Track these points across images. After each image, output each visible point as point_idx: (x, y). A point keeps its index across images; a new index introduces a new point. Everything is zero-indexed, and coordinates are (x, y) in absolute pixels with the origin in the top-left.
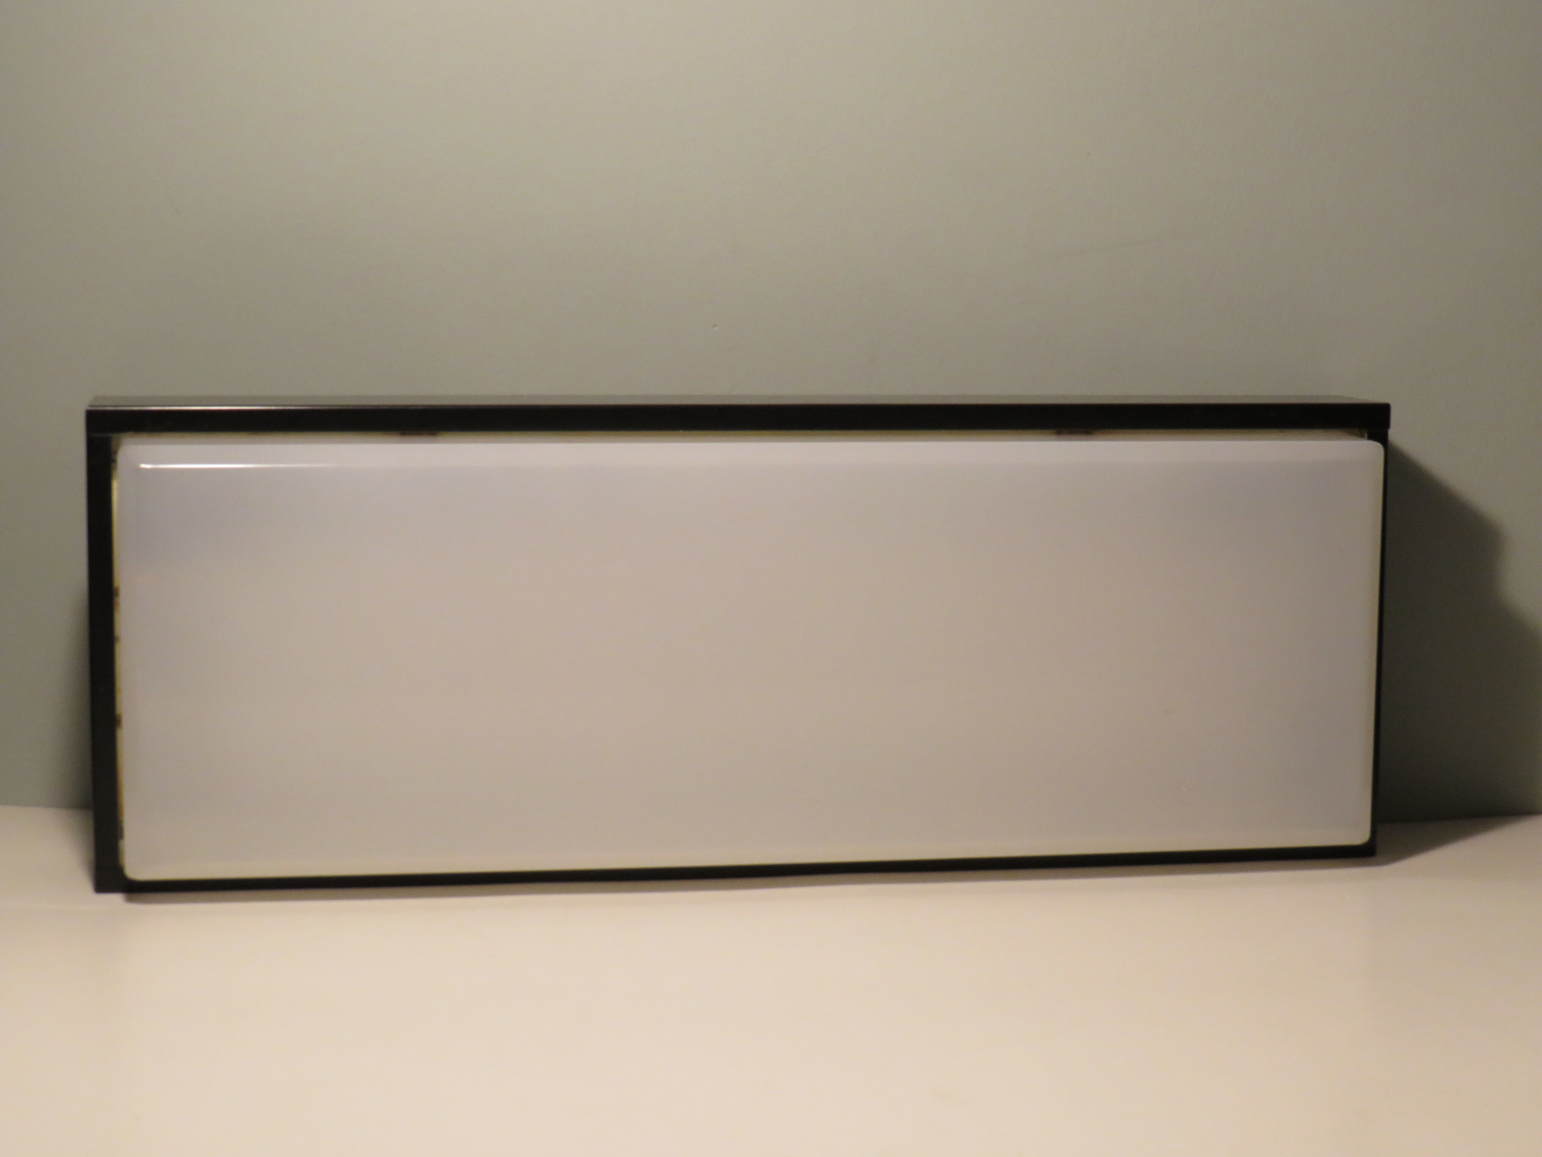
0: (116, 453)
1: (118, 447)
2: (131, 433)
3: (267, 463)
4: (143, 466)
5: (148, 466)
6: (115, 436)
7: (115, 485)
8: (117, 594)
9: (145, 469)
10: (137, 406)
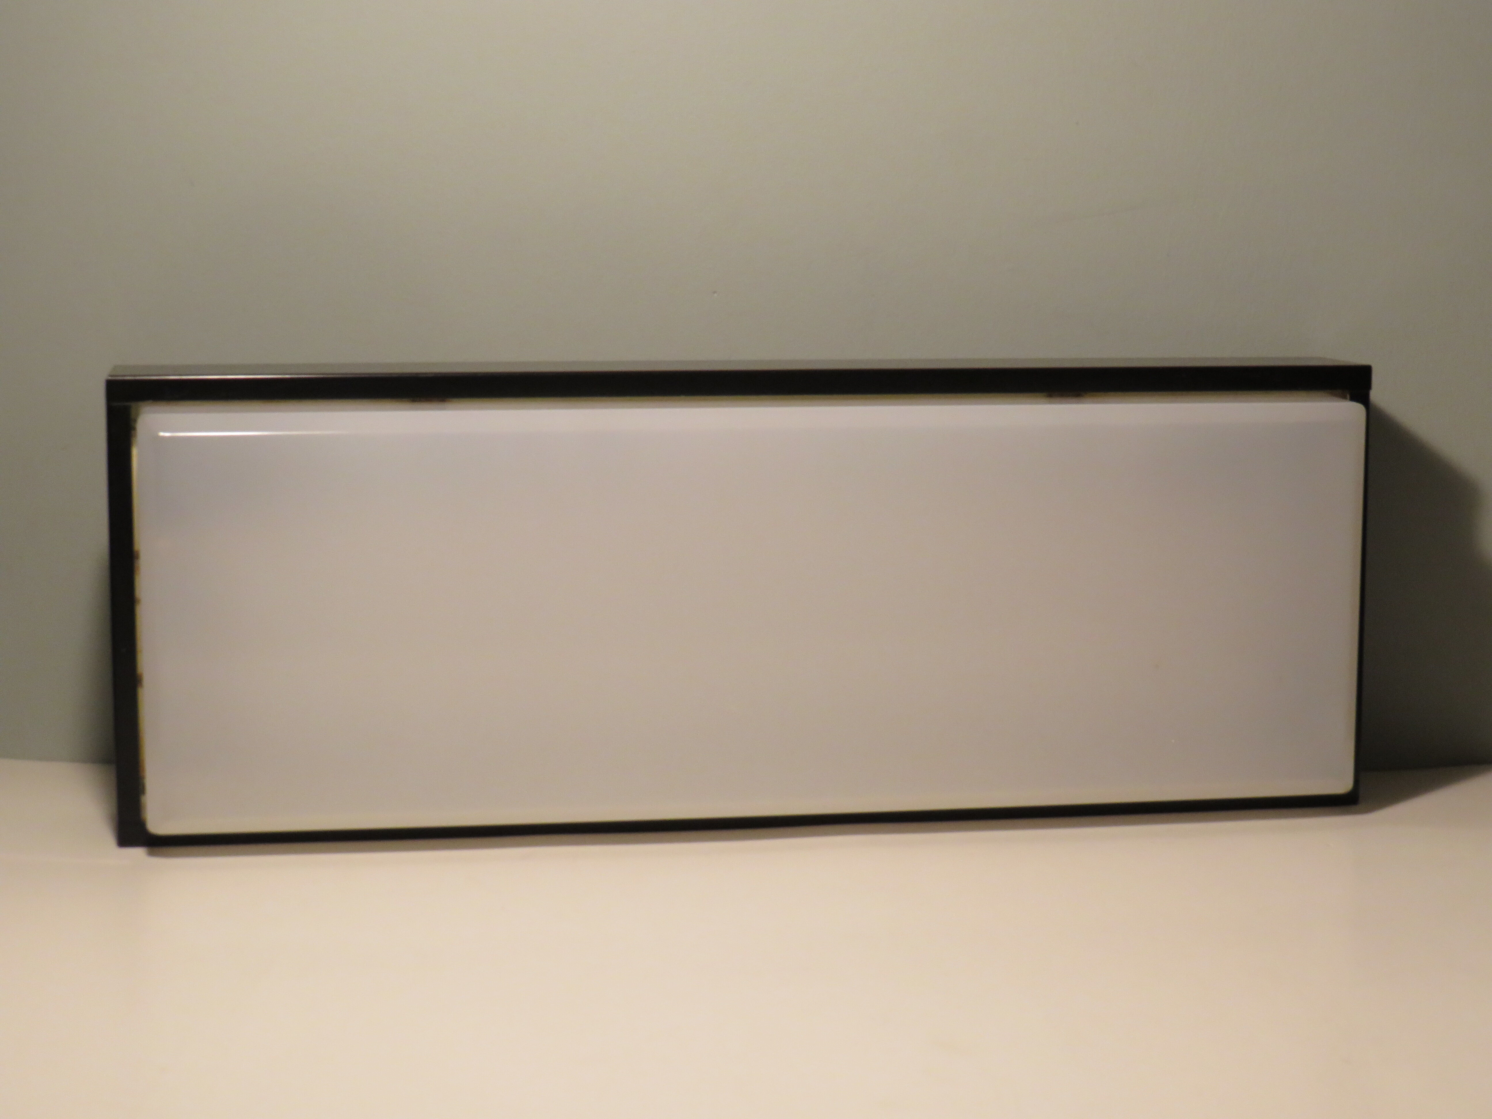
0: (135, 421)
1: (137, 415)
2: (150, 402)
3: (276, 431)
4: (162, 434)
5: (167, 434)
6: (133, 405)
7: (135, 452)
8: (137, 557)
9: (164, 438)
10: (155, 375)
